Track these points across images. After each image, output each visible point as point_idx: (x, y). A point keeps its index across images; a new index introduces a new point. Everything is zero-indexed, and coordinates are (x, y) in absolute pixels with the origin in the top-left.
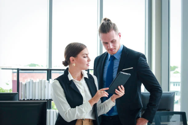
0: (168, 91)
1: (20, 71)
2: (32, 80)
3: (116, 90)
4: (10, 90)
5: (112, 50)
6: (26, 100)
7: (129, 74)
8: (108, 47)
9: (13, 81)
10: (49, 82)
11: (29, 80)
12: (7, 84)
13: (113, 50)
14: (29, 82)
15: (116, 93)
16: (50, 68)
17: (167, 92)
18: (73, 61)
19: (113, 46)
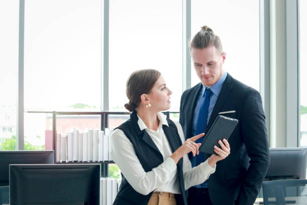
0: (298, 147)
1: (57, 116)
2: (77, 129)
3: (216, 147)
4: (43, 146)
5: (208, 78)
6: (67, 163)
7: (235, 120)
8: (201, 72)
9: (47, 132)
10: (104, 133)
11: (72, 131)
12: (38, 137)
13: (210, 79)
14: (73, 134)
15: (216, 152)
16: (107, 111)
17: (296, 148)
18: (146, 100)
19: (210, 71)
